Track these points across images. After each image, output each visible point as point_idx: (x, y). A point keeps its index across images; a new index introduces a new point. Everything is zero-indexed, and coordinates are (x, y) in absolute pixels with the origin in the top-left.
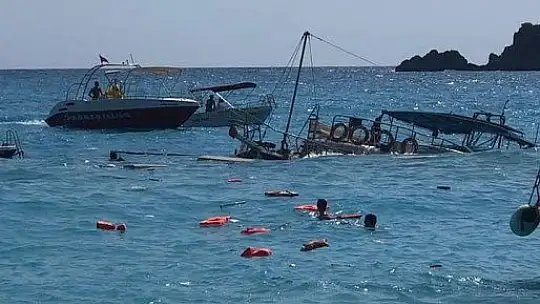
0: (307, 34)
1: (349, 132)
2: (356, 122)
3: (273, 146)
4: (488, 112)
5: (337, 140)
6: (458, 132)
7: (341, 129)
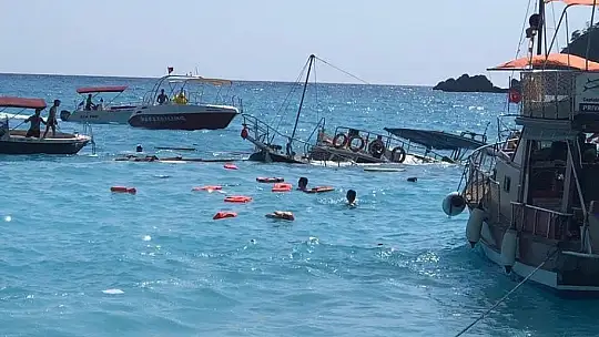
0: (312, 56)
1: (348, 141)
2: (354, 133)
3: (280, 148)
4: (473, 131)
5: (338, 147)
6: (448, 148)
7: (341, 139)
